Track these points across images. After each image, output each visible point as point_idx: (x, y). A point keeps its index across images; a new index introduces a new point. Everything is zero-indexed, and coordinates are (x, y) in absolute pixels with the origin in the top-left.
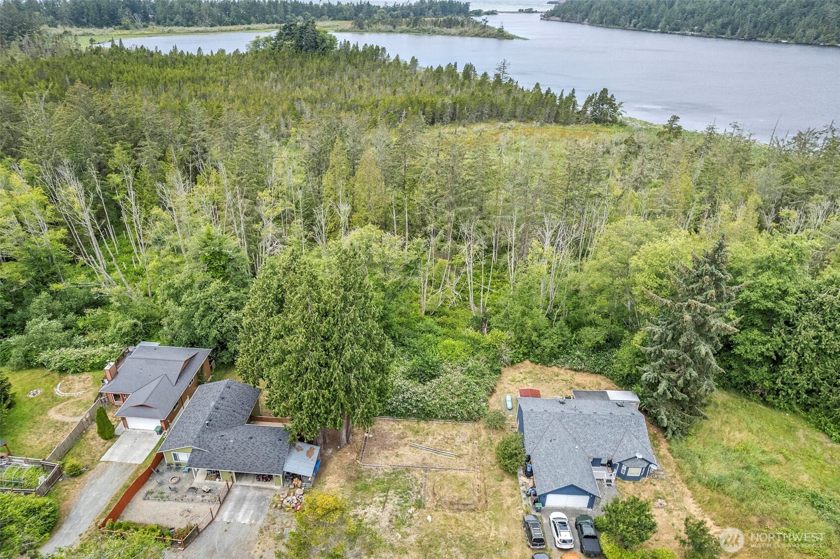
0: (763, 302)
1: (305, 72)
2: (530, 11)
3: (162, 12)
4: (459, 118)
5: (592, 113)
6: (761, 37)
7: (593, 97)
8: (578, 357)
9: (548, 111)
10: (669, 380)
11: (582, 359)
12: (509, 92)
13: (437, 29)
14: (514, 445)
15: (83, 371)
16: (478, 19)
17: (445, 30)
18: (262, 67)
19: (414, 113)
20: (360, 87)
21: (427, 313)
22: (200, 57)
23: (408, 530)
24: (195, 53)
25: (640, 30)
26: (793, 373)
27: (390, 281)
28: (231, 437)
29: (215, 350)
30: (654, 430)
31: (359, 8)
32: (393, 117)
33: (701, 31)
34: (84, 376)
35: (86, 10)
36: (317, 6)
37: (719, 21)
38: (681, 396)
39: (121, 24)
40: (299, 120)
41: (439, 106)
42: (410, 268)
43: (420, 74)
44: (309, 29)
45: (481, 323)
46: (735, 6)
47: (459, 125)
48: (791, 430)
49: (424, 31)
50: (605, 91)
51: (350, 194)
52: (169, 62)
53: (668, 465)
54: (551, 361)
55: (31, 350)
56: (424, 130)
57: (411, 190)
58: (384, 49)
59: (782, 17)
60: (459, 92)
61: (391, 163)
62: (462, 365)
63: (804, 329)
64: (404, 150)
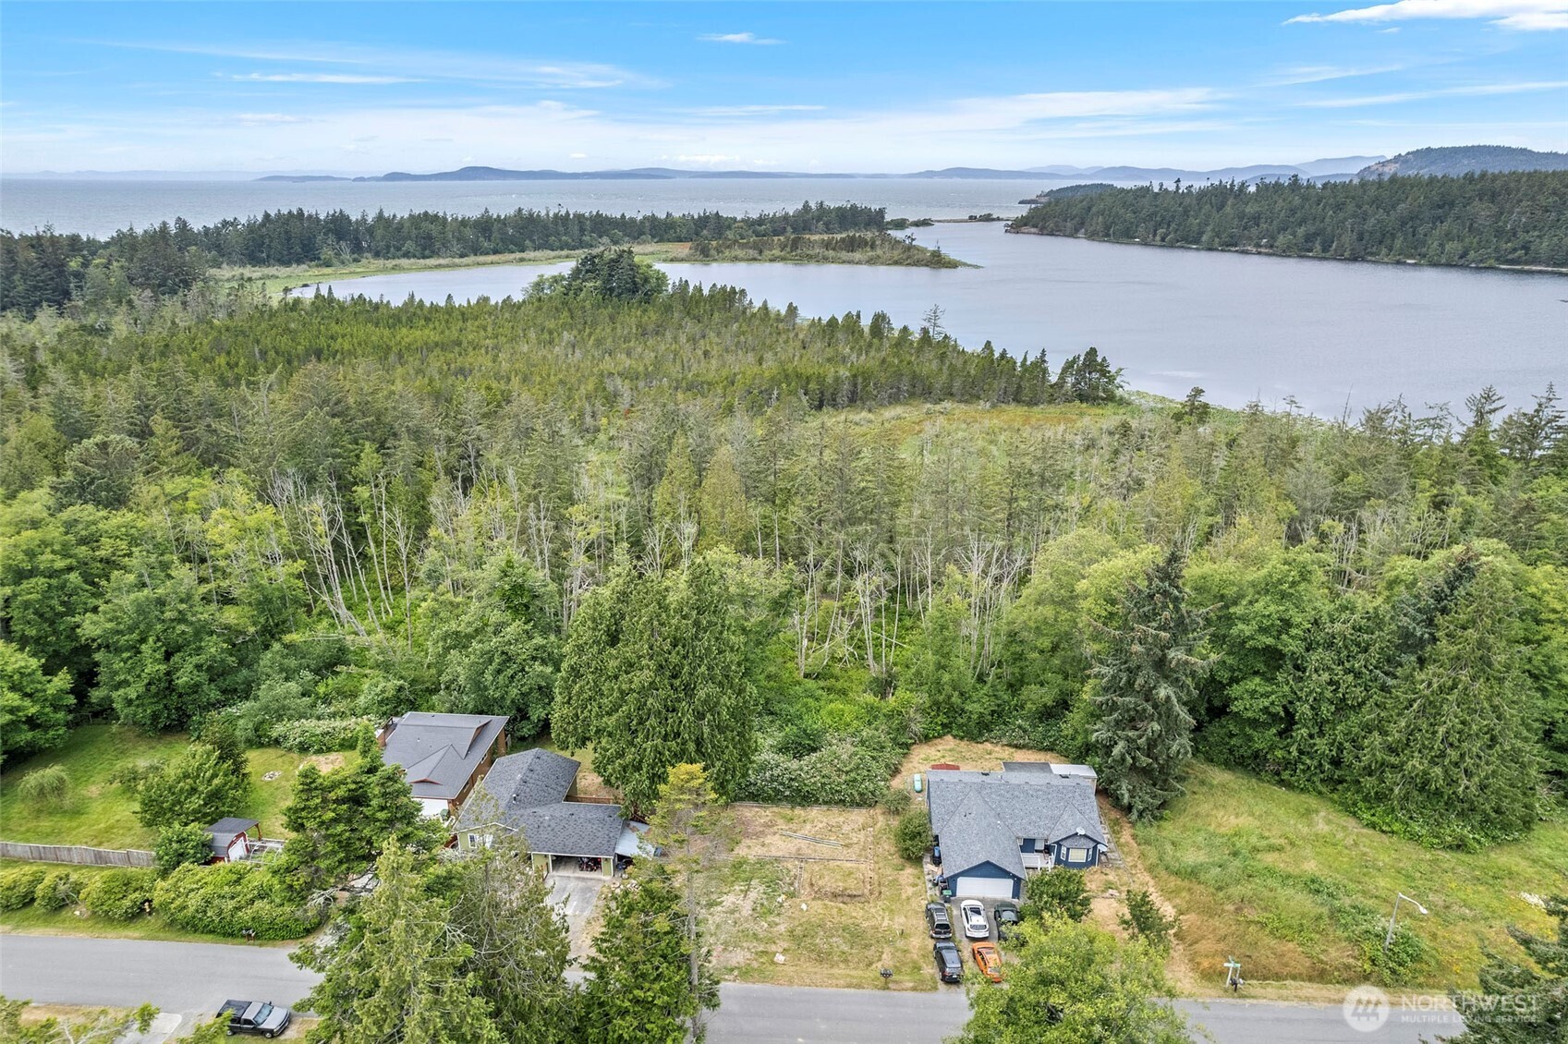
0: (1260, 637)
1: (619, 331)
2: (988, 218)
3: (383, 237)
4: (861, 399)
5: (1074, 385)
6: (1372, 254)
7: (1074, 361)
8: (1020, 727)
9: (1003, 385)
10: (1128, 740)
11: (1025, 731)
12: (943, 357)
13: (831, 253)
14: (916, 822)
15: (329, 750)
16: (898, 234)
17: (844, 255)
18: (551, 324)
19: (790, 393)
20: (706, 353)
21: (806, 676)
22: (450, 309)
23: (777, 920)
24: (442, 304)
25: (1171, 246)
26: (1311, 736)
27: (752, 620)
28: (546, 813)
29: (512, 721)
30: (1115, 814)
31: (703, 221)
32: (758, 400)
33: (1272, 247)
34: (333, 756)
35: (267, 241)
36: (633, 220)
37: (1301, 231)
38: (1144, 761)
39: (319, 259)
40: (612, 406)
41: (829, 380)
42: (780, 605)
43: (802, 330)
44: (624, 263)
45: (884, 686)
46: (1325, 207)
47: (863, 409)
48: (1308, 813)
49: (810, 258)
50: (1093, 352)
51: (695, 511)
52: (404, 319)
53: (1130, 853)
54: (981, 735)
55: (263, 722)
56: (807, 418)
57: (784, 505)
58: (743, 292)
59: (1404, 224)
60: (863, 357)
61: (754, 467)
62: (853, 735)
63: (1316, 671)
64: (775, 449)
